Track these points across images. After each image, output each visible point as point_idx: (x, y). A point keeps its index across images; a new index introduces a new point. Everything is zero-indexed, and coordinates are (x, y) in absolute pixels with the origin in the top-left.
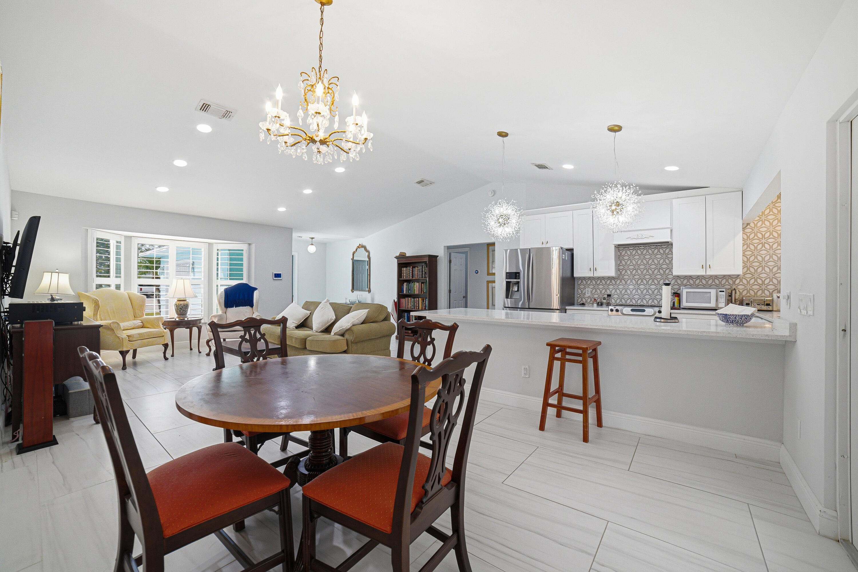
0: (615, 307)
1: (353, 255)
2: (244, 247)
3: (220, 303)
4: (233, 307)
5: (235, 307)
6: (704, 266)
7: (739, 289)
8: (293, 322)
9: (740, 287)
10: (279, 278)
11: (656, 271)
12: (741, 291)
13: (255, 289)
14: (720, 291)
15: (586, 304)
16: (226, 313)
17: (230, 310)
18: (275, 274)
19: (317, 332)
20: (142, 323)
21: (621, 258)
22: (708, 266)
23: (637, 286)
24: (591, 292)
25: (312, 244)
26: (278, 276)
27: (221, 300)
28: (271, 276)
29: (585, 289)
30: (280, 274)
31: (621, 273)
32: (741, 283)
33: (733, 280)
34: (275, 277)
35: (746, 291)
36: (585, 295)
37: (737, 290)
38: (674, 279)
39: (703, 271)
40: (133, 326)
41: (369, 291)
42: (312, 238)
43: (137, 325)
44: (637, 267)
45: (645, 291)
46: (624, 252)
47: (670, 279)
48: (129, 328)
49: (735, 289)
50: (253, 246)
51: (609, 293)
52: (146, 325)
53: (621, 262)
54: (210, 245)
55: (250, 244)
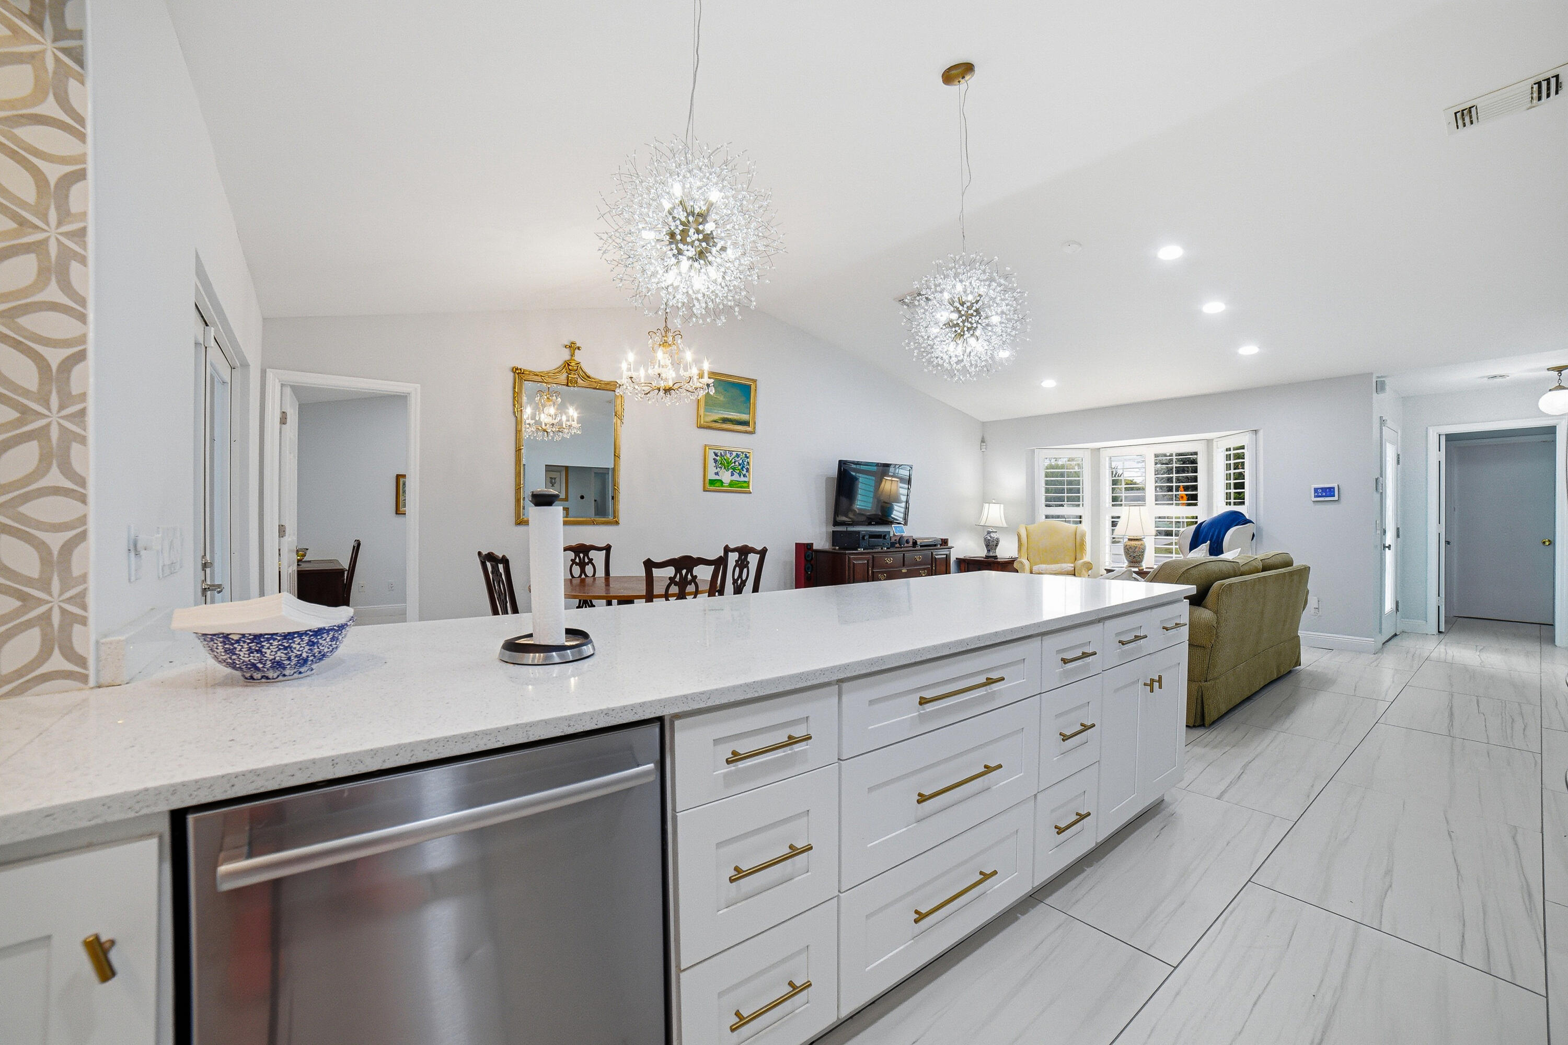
2: (1246, 440)
10: (1330, 498)
18: (1316, 490)
20: (1074, 567)
25: (1559, 388)
26: (1325, 493)
28: (1309, 497)
30: (1332, 489)
34: (1315, 497)
42: (1560, 369)
50: (1261, 433)
54: (1209, 442)
55: (1256, 431)
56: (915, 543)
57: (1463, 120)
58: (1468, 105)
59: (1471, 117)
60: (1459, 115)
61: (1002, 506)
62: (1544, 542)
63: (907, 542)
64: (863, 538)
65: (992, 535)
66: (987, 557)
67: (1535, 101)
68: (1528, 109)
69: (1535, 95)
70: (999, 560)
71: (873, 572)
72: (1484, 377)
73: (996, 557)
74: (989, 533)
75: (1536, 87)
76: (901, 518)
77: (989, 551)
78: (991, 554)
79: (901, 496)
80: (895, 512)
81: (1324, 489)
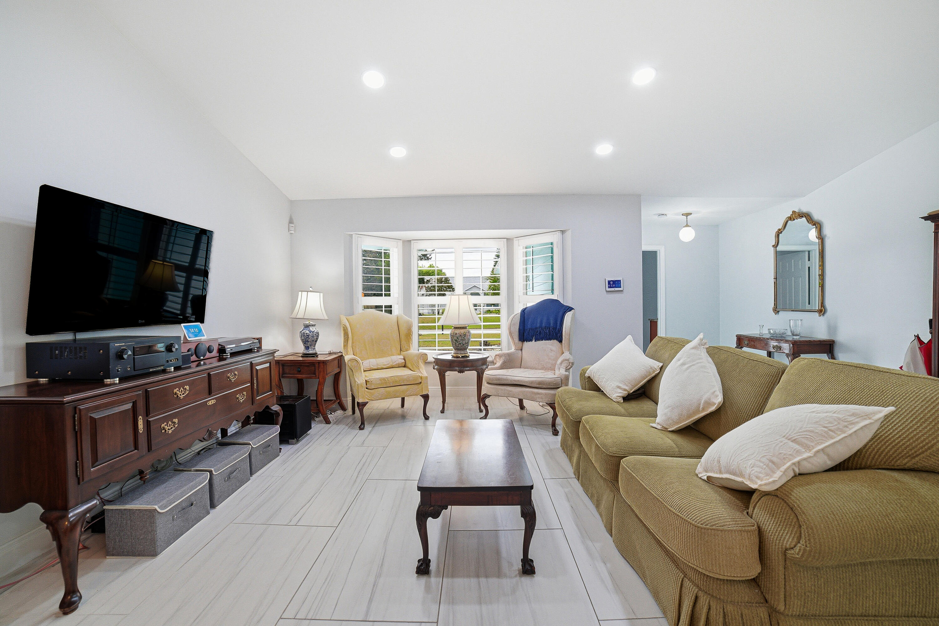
1: (778, 236)
2: (555, 238)
3: (511, 333)
4: (531, 340)
5: (535, 341)
8: (619, 387)
10: (617, 289)
13: (570, 309)
16: (522, 350)
17: (527, 345)
18: (609, 282)
19: (665, 430)
20: (404, 359)
25: (687, 226)
26: (614, 284)
27: (512, 329)
28: (603, 286)
30: (619, 281)
34: (609, 287)
40: (391, 364)
41: (822, 311)
42: (687, 215)
43: (397, 362)
48: (385, 367)
50: (568, 234)
52: (408, 364)
54: (509, 241)
55: (563, 232)
56: (222, 350)
61: (322, 294)
63: (210, 350)
64: (120, 355)
65: (311, 329)
66: (305, 355)
70: (320, 358)
71: (148, 424)
73: (315, 355)
74: (307, 326)
76: (178, 310)
77: (307, 348)
78: (311, 351)
79: (176, 277)
80: (168, 304)
81: (614, 282)
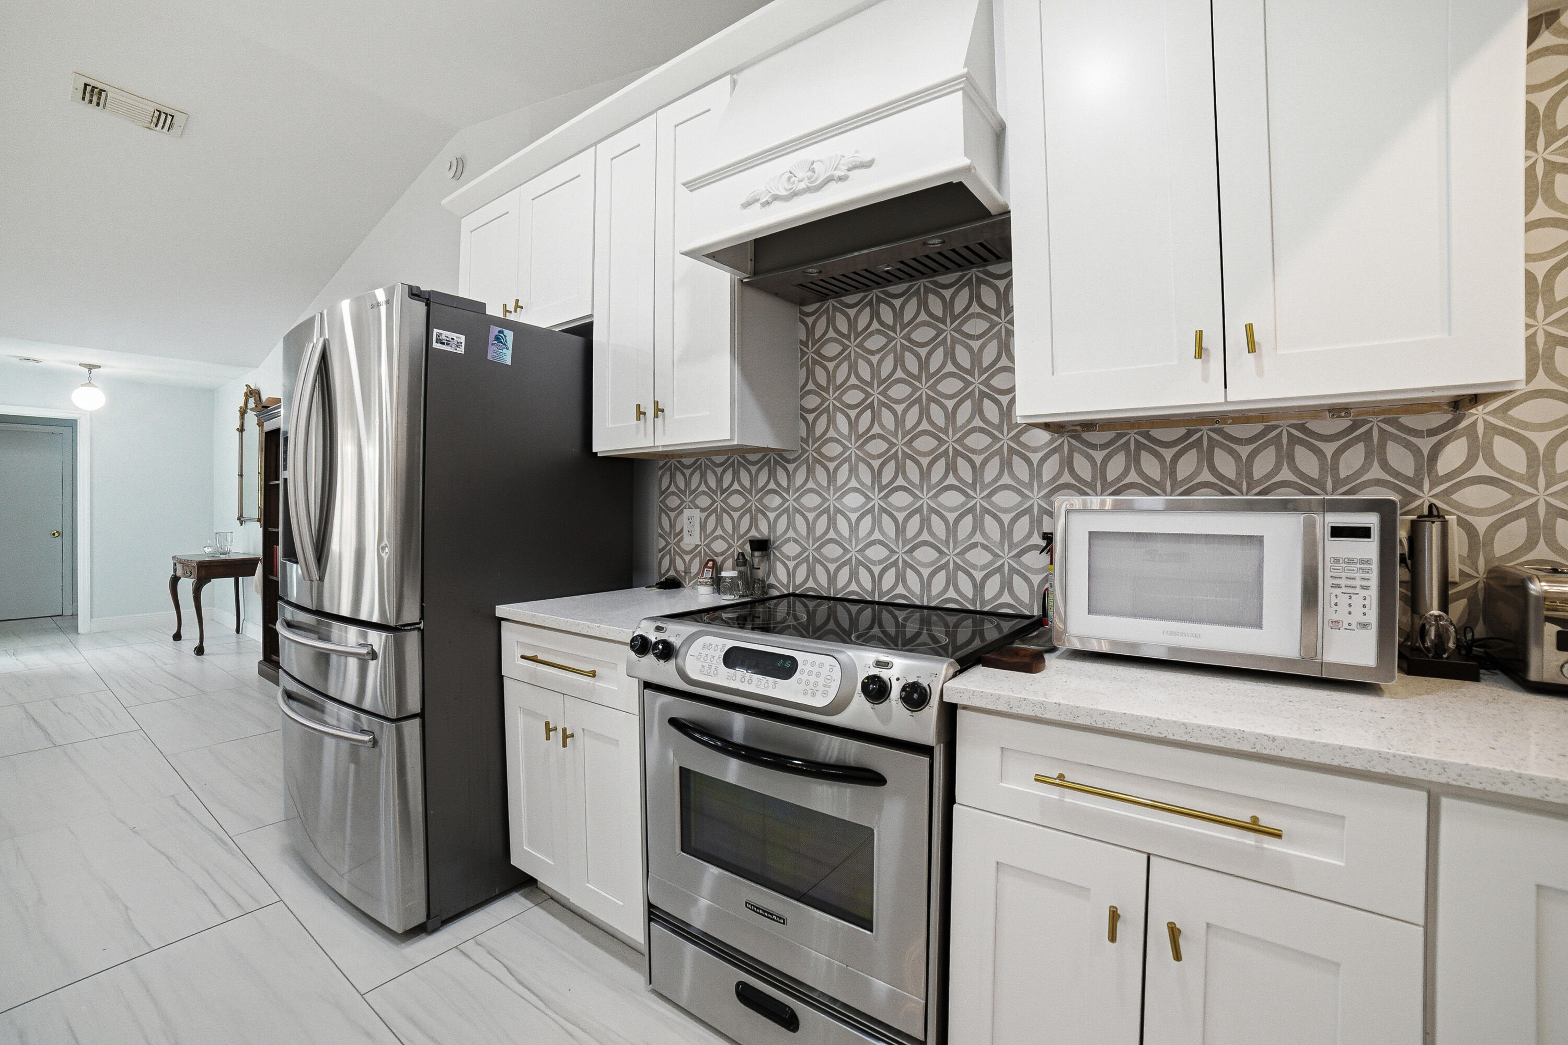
0: (659, 629)
6: (1213, 342)
7: (1458, 506)
9: (1471, 496)
11: (966, 409)
12: (1481, 524)
14: (1337, 532)
15: (687, 583)
21: (811, 354)
22: (1236, 337)
23: (876, 497)
24: (703, 527)
25: (89, 385)
29: (682, 512)
31: (811, 428)
32: (1481, 468)
33: (1416, 451)
35: (1520, 527)
36: (682, 539)
37: (1452, 519)
38: (1054, 451)
39: (1205, 378)
42: (90, 367)
44: (876, 396)
45: (914, 525)
46: (823, 321)
47: (1035, 450)
49: (1433, 513)
51: (763, 530)
53: (810, 374)
57: (92, 96)
58: (101, 86)
59: (99, 99)
60: (89, 88)
62: (54, 534)
67: (153, 125)
68: (146, 128)
69: (155, 120)
72: (15, 357)
75: (157, 114)
